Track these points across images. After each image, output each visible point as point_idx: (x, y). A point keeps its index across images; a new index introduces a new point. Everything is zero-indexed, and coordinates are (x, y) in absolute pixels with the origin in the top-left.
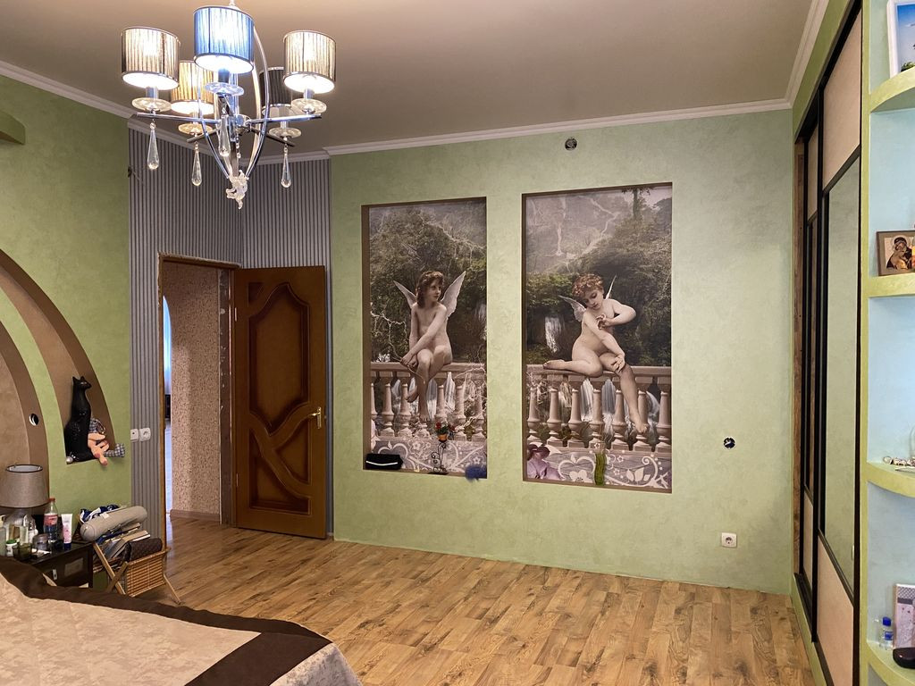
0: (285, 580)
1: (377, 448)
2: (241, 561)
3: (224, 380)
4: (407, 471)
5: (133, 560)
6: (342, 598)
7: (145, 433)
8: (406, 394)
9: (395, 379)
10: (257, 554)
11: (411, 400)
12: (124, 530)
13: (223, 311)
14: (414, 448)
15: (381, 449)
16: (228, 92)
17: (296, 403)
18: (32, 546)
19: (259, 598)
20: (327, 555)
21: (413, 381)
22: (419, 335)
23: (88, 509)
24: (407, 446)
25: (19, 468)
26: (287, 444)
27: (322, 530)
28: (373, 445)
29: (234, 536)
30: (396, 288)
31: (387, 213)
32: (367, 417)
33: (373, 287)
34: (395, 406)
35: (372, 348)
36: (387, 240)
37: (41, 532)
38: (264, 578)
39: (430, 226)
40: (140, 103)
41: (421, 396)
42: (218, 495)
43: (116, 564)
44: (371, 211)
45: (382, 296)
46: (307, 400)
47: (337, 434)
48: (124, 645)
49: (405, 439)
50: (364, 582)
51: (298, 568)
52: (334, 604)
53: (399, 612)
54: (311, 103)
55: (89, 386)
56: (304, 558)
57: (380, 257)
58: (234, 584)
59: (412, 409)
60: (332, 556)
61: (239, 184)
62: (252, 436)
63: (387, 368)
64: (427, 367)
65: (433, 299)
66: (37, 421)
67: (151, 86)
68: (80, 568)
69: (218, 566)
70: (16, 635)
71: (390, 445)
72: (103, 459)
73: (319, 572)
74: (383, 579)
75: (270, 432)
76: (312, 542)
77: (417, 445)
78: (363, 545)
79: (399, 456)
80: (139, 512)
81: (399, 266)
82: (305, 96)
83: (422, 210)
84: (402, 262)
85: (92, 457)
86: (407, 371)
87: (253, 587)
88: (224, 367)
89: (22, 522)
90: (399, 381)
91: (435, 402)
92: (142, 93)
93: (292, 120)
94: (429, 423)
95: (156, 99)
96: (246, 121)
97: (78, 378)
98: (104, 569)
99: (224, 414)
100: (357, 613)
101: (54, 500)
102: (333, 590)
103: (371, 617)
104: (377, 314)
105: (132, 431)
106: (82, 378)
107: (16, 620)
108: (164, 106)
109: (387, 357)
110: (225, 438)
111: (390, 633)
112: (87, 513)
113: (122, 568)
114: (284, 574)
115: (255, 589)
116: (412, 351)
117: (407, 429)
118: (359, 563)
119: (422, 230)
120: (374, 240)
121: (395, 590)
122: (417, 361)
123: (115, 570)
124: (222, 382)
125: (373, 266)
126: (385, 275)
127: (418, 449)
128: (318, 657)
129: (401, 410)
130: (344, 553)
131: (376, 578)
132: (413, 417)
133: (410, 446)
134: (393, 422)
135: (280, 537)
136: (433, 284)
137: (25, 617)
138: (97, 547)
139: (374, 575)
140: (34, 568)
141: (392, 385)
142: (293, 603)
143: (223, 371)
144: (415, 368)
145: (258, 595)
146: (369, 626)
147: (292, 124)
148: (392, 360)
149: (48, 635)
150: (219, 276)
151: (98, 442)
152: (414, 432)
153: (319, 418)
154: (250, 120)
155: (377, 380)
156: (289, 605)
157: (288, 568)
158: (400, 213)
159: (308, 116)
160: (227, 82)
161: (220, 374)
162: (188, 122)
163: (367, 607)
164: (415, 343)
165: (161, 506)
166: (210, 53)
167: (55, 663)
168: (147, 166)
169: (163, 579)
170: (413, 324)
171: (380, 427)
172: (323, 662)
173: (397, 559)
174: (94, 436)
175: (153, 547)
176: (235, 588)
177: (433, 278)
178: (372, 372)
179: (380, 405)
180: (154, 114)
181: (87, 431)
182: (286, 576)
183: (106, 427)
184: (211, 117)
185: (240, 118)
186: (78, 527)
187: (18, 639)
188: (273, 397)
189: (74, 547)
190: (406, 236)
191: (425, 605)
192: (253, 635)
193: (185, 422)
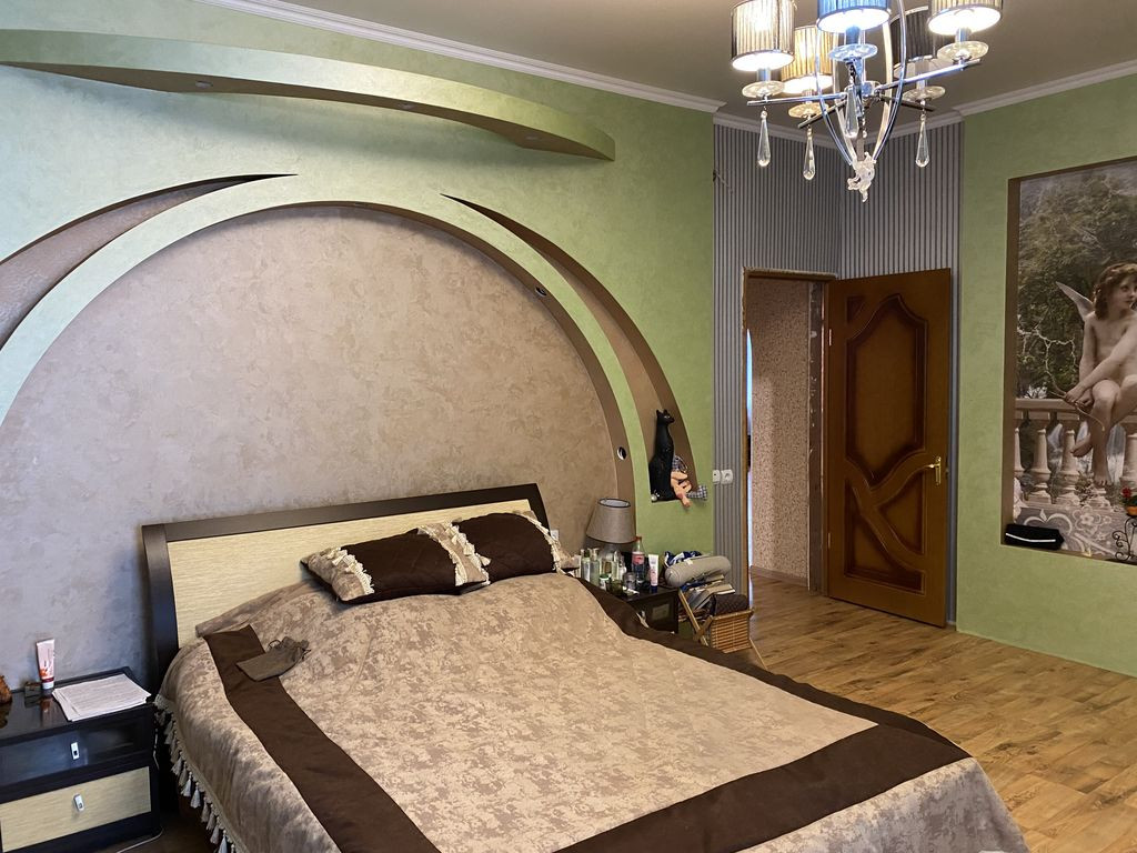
0: (892, 669)
1: (1022, 517)
2: (836, 638)
3: (814, 418)
4: (1069, 552)
5: (718, 615)
6: (971, 707)
7: (726, 476)
8: (1072, 444)
9: (1054, 422)
10: (855, 632)
11: (1079, 453)
12: (708, 580)
13: (815, 334)
14: (1083, 522)
15: (1028, 520)
16: (857, 55)
17: (907, 450)
18: (622, 584)
19: (860, 685)
20: (947, 649)
21: (1084, 426)
22: (1097, 358)
23: (672, 552)
24: (1071, 519)
25: (609, 502)
26: (895, 501)
27: (941, 616)
28: (1016, 513)
29: (825, 607)
30: (1061, 293)
31: (1049, 185)
32: (1008, 474)
33: (1022, 292)
34: (1053, 461)
35: (1018, 378)
36: (1048, 224)
37: (629, 570)
38: (866, 662)
39: (1122, 197)
40: (750, 91)
41: (1097, 449)
42: (805, 556)
43: (701, 615)
44: (1024, 186)
45: (1037, 305)
46: (921, 446)
47: (963, 494)
48: (724, 703)
49: (1067, 508)
50: (1002, 692)
51: (908, 657)
52: (960, 711)
53: (1059, 742)
54: (966, 47)
55: (672, 420)
56: (916, 646)
57: (1036, 250)
58: (828, 663)
59: (1081, 467)
60: (956, 650)
61: (864, 171)
62: (848, 489)
63: (1040, 407)
64: (1110, 405)
65: (1124, 306)
66: (624, 455)
67: (763, 68)
68: (666, 615)
69: (807, 638)
70: (619, 670)
71: (1043, 515)
72: (686, 501)
73: (937, 668)
74: (1032, 694)
75: (871, 484)
76: (926, 629)
77: (1087, 517)
78: (999, 645)
79: (1057, 531)
80: (722, 562)
81: (1066, 260)
82: (958, 39)
83: (1109, 173)
84: (1072, 253)
85: (674, 497)
86: (1077, 412)
87: (852, 670)
88: (815, 402)
89: (613, 558)
90: (1060, 426)
91: (1121, 458)
92: (753, 78)
93: (932, 77)
94: (1110, 489)
95: (768, 81)
96: (874, 88)
97: (661, 411)
98: (688, 619)
99: (814, 460)
100: (993, 730)
101: (640, 538)
102: (958, 694)
103: (1015, 739)
104: (1026, 330)
105: (715, 472)
106: (665, 411)
107: (618, 655)
108: (777, 88)
109: (1042, 391)
110: (814, 488)
111: (1045, 767)
112: (672, 557)
113: (707, 622)
114: (891, 661)
115: (854, 673)
116: (1084, 383)
117: (1071, 495)
118: (995, 666)
119: (1107, 204)
120: (1027, 226)
121: (1052, 710)
122: (1092, 395)
123: (700, 623)
124: (812, 420)
125: (1023, 264)
126: (1042, 274)
127: (1089, 523)
128: (953, 770)
129: (1063, 468)
130: (972, 650)
131: (1020, 691)
132: (1082, 479)
133: (1076, 519)
134: (1048, 483)
135: (884, 616)
136: (1124, 283)
137: (626, 654)
138: (681, 594)
139: (1019, 685)
140: (627, 605)
141: (1049, 431)
142: (904, 699)
143: (813, 407)
144: (1088, 409)
145: (859, 681)
146: (1014, 751)
147: (931, 82)
148: (1049, 396)
149: (649, 677)
150: (810, 291)
151: (680, 482)
152: (1085, 499)
153: (939, 472)
154: (880, 86)
155: (1025, 423)
156: (899, 701)
157: (895, 656)
158: (1071, 183)
159: (960, 66)
160: (856, 42)
161: (810, 410)
162: (800, 103)
163: (1010, 725)
164: (1089, 372)
165: (743, 559)
166: (838, 11)
167: (659, 706)
168: (757, 164)
169: (749, 642)
170: (1086, 344)
171: (1028, 489)
172: (961, 778)
173: (1052, 670)
174: (676, 474)
175: (737, 604)
176: (829, 668)
177: (1123, 275)
178: (1017, 412)
179: (1029, 459)
180: (766, 100)
181: (670, 470)
182: (893, 665)
183: (688, 465)
184: (830, 91)
185: (868, 86)
186: (663, 570)
187: (622, 674)
188: (877, 441)
189: (660, 590)
190: (1079, 215)
191: (1100, 741)
192: (869, 724)
193: (767, 467)
